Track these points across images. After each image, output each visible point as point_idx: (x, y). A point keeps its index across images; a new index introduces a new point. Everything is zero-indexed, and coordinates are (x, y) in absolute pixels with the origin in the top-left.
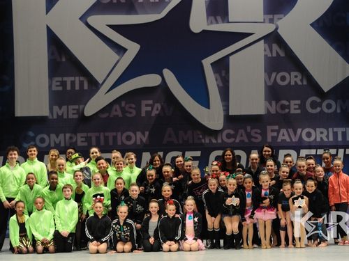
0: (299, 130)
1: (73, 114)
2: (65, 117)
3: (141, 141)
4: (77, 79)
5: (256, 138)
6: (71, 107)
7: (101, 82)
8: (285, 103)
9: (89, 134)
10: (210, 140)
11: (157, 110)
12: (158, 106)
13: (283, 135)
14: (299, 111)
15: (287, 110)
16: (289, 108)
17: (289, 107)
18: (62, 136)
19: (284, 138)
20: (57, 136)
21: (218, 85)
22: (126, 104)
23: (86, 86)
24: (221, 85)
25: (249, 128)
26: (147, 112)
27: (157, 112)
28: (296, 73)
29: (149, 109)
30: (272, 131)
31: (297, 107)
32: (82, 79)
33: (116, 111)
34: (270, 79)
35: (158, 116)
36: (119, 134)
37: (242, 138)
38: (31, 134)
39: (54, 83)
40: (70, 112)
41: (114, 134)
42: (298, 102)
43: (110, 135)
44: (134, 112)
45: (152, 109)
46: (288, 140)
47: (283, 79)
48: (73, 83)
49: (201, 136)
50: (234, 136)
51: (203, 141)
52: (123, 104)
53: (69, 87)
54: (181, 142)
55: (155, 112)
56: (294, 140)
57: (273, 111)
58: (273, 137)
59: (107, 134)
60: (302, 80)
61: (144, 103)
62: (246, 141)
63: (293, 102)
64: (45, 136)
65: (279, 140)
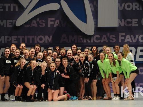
0: (137, 36)
1: (10, 25)
2: (5, 26)
3: (48, 41)
4: (12, 4)
5: (113, 40)
6: (8, 21)
8: (130, 20)
9: (19, 37)
10: (87, 41)
11: (57, 23)
12: (58, 21)
13: (128, 39)
14: (137, 25)
15: (130, 25)
17: (131, 23)
18: (3, 37)
19: (128, 40)
21: (92, 10)
22: (40, 20)
23: (17, 10)
24: (93, 10)
25: (108, 34)
26: (51, 24)
27: (57, 25)
28: (136, 3)
29: (53, 23)
30: (122, 36)
31: (136, 22)
32: (14, 5)
33: (34, 24)
34: (121, 6)
35: (58, 27)
36: (36, 36)
37: (104, 40)
40: (7, 24)
41: (33, 37)
42: (137, 20)
43: (31, 37)
44: (44, 25)
46: (131, 41)
47: (129, 6)
48: (9, 7)
49: (81, 39)
50: (100, 39)
51: (83, 41)
52: (38, 20)
53: (7, 10)
54: (70, 42)
55: (56, 25)
56: (134, 41)
57: (122, 25)
58: (122, 40)
59: (29, 37)
60: (139, 8)
61: (50, 19)
62: (107, 41)
63: (134, 20)
65: (126, 41)
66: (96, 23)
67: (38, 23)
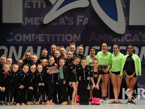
1: (37, 22)
2: (32, 24)
3: (76, 39)
4: (39, 1)
6: (36, 18)
7: (53, 4)
9: (46, 35)
10: (117, 40)
11: (86, 21)
12: (87, 19)
18: (29, 35)
20: (27, 35)
21: (123, 7)
22: (68, 17)
23: (44, 7)
24: (125, 7)
25: (140, 33)
26: (80, 22)
27: (86, 23)
29: (81, 20)
32: (42, 1)
33: (62, 21)
36: (63, 35)
37: (136, 39)
38: (12, 34)
39: (26, 4)
40: (34, 21)
41: (61, 35)
43: (58, 35)
44: (72, 23)
45: (83, 21)
49: (111, 38)
50: (132, 38)
51: (113, 40)
52: (66, 17)
53: (34, 7)
54: (100, 41)
55: (85, 23)
59: (56, 35)
61: (78, 17)
62: (139, 41)
64: (20, 35)
66: (127, 21)
67: (66, 21)
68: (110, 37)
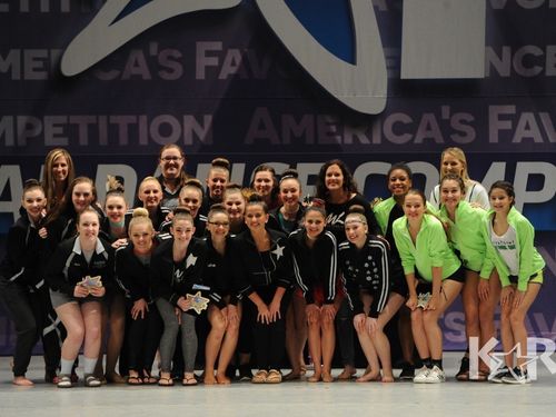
1: (35, 70)
2: (16, 76)
3: (195, 136)
5: (463, 135)
6: (30, 53)
8: (535, 51)
9: (74, 119)
10: (355, 138)
11: (233, 64)
12: (235, 55)
13: (527, 127)
15: (538, 69)
16: (544, 65)
17: (542, 61)
18: (6, 121)
19: (528, 134)
21: (376, 8)
22: (160, 49)
23: (65, 5)
24: (383, 8)
25: (446, 111)
26: (208, 68)
27: (233, 70)
29: (214, 61)
30: (502, 117)
33: (136, 65)
35: (235, 78)
36: (144, 118)
37: (430, 135)
40: (26, 65)
41: (132, 119)
43: (123, 121)
44: (179, 70)
45: (221, 62)
46: (538, 139)
49: (334, 129)
50: (412, 129)
51: (339, 138)
52: (153, 48)
53: (24, 7)
54: (287, 140)
55: (228, 71)
56: (552, 140)
57: (504, 71)
58: (501, 132)
59: (114, 119)
61: (202, 47)
63: (552, 50)
65: (517, 139)
66: (395, 62)
67: (153, 64)
68: (328, 124)
